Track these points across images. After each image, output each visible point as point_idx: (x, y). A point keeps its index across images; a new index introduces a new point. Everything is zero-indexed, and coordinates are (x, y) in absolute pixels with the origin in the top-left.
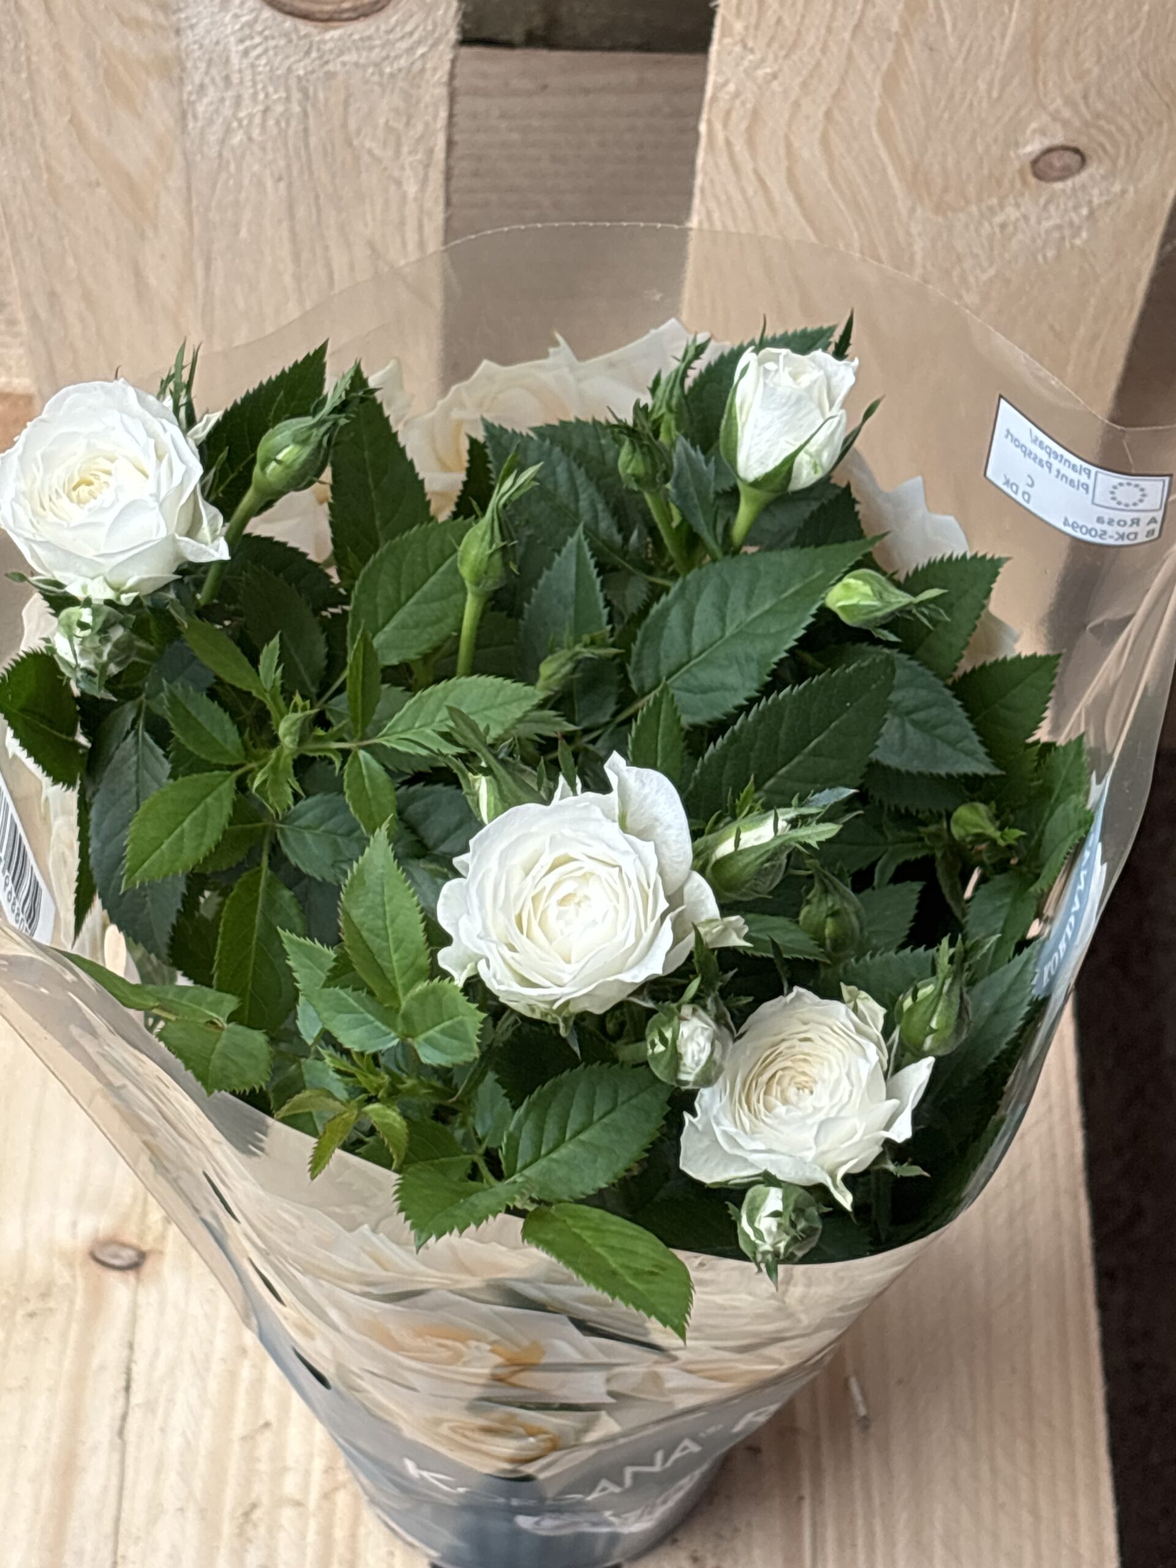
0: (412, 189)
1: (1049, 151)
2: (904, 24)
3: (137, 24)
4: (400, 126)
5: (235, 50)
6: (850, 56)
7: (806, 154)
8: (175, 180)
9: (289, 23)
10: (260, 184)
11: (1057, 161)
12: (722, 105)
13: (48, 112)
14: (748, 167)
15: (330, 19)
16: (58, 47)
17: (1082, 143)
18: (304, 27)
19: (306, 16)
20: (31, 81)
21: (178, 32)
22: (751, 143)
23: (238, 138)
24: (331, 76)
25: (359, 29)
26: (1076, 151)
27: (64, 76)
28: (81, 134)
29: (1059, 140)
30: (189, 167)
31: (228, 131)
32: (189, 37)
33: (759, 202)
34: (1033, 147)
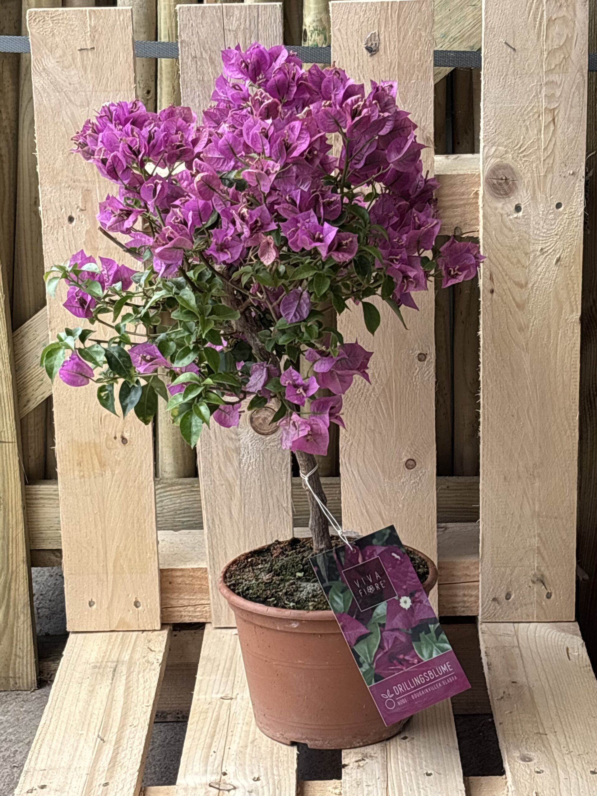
0: (284, 480)
1: (408, 460)
2: (374, 427)
3: (231, 439)
4: (281, 462)
5: (250, 444)
6: (365, 436)
7: (360, 465)
8: (238, 483)
9: (260, 436)
10: (255, 481)
11: (409, 462)
12: (343, 453)
13: (214, 464)
14: (350, 470)
15: (267, 434)
16: (217, 446)
17: (414, 458)
18: (263, 437)
19: (263, 434)
20: (212, 457)
21: (239, 440)
22: (349, 463)
23: (250, 468)
24: (268, 449)
25: (273, 436)
26: (413, 460)
27: (218, 454)
28: (221, 471)
29: (409, 457)
30: (241, 477)
31: (249, 467)
32: (241, 441)
33: (353, 480)
34: (405, 460)
